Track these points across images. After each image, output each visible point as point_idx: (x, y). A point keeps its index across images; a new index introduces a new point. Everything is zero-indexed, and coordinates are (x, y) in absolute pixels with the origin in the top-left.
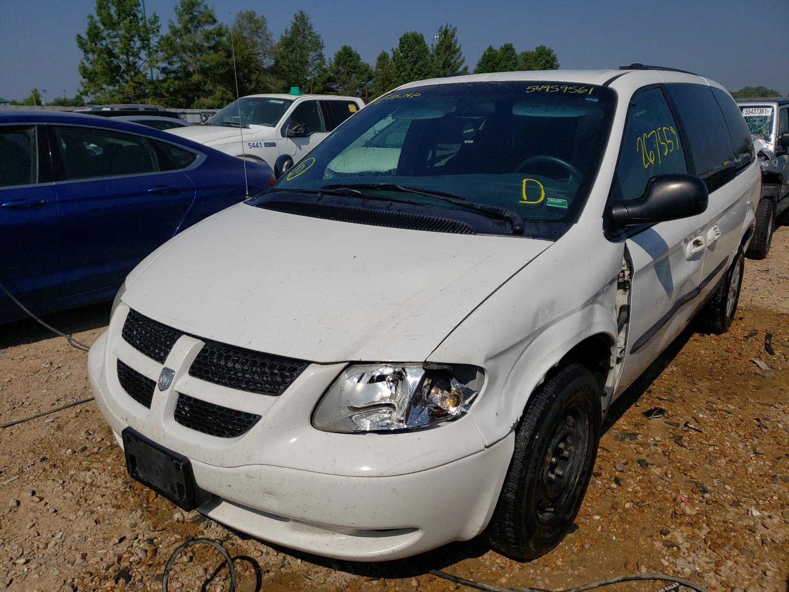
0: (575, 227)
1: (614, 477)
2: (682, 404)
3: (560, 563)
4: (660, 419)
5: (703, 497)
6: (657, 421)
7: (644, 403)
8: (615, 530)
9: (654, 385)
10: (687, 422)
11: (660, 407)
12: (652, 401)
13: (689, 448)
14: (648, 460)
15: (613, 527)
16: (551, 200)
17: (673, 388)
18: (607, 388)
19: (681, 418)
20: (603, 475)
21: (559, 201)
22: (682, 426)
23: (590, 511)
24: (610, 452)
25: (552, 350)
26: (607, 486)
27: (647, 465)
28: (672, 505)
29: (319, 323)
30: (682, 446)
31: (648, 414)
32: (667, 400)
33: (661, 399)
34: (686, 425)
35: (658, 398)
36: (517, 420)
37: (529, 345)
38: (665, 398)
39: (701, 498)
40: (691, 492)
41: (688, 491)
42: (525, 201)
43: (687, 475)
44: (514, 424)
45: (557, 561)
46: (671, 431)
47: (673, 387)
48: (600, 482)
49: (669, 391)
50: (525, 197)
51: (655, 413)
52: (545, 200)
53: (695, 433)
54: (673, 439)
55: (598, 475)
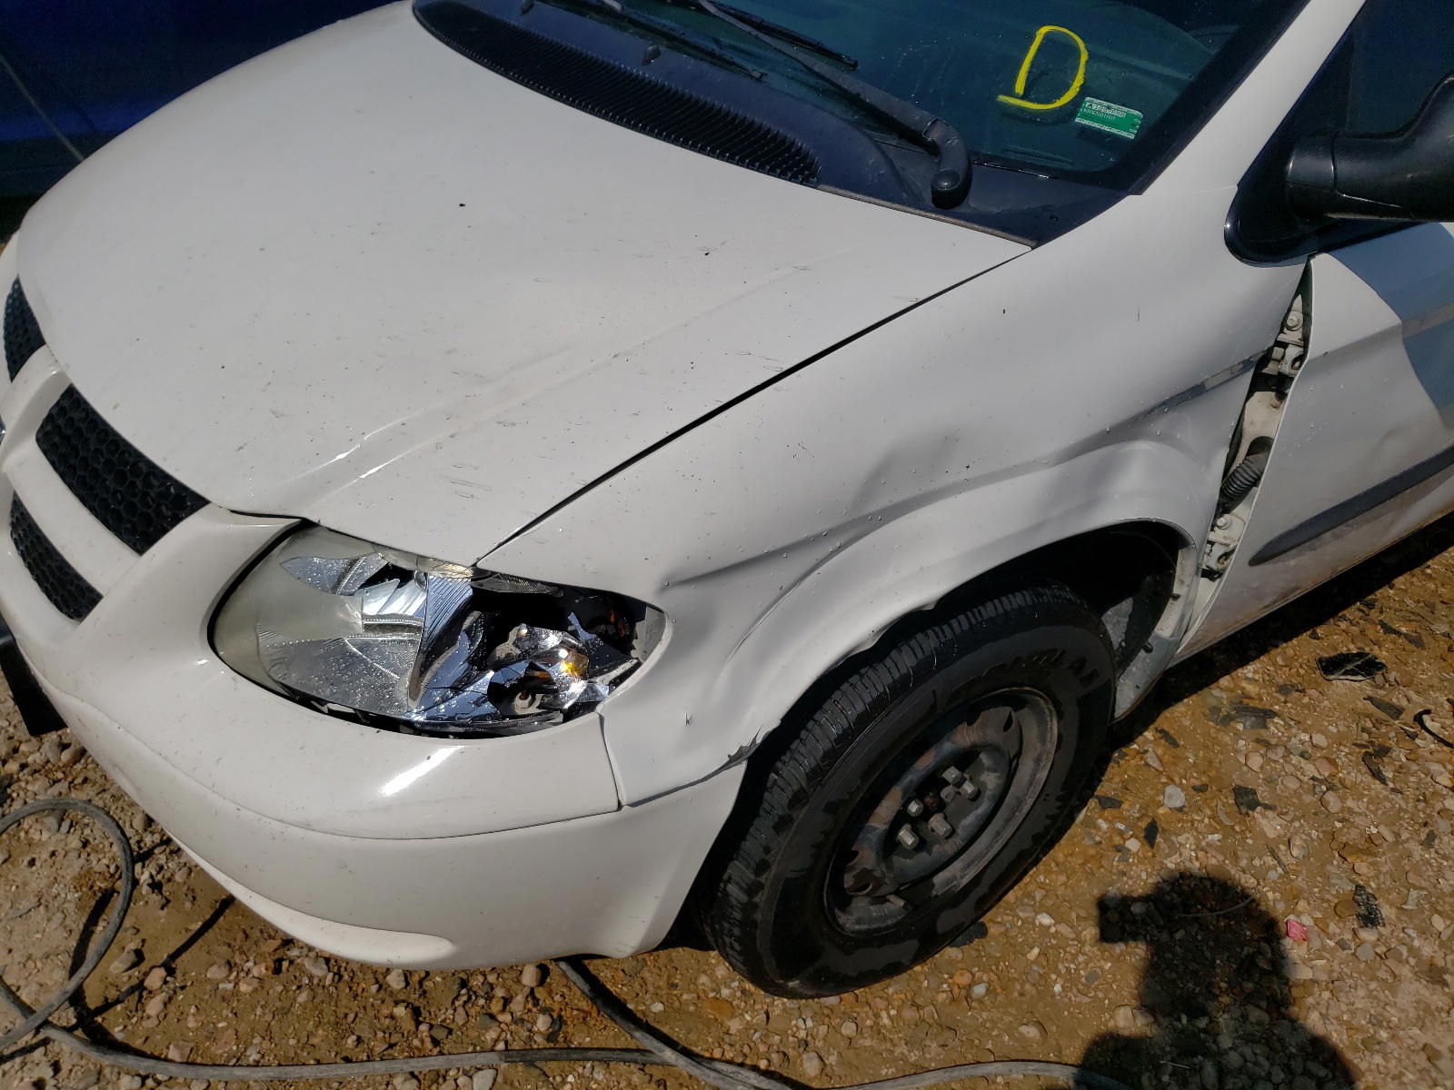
0: (1129, 203)
1: (1149, 820)
2: (1442, 658)
3: (886, 1021)
4: (1357, 684)
5: (1355, 932)
6: (1346, 687)
7: (1337, 636)
8: (1072, 966)
9: (1392, 587)
10: (1428, 712)
11: (1376, 651)
12: (1362, 632)
13: (1391, 785)
14: (1263, 794)
15: (1069, 957)
16: (1094, 105)
17: (1440, 606)
18: (1158, 637)
19: (1418, 693)
20: (1125, 806)
21: (1118, 111)
22: (1408, 717)
23: (1038, 899)
24: (1176, 745)
25: (921, 569)
26: (1117, 840)
27: (1253, 805)
28: (1256, 937)
29: (264, 390)
30: (1377, 775)
31: (1332, 665)
32: (1406, 636)
33: (1388, 630)
34: (1418, 719)
35: (1383, 625)
36: (755, 739)
37: (841, 548)
38: (1404, 630)
39: (1348, 936)
40: (1331, 911)
41: (1325, 905)
42: (1017, 96)
43: (1345, 859)
44: (741, 748)
45: (884, 1014)
46: (1369, 724)
47: (1443, 602)
48: (1104, 825)
49: (1425, 612)
50: (1020, 87)
51: (1350, 667)
52: (1076, 103)
53: (1432, 746)
54: (1364, 751)
55: (1110, 803)
